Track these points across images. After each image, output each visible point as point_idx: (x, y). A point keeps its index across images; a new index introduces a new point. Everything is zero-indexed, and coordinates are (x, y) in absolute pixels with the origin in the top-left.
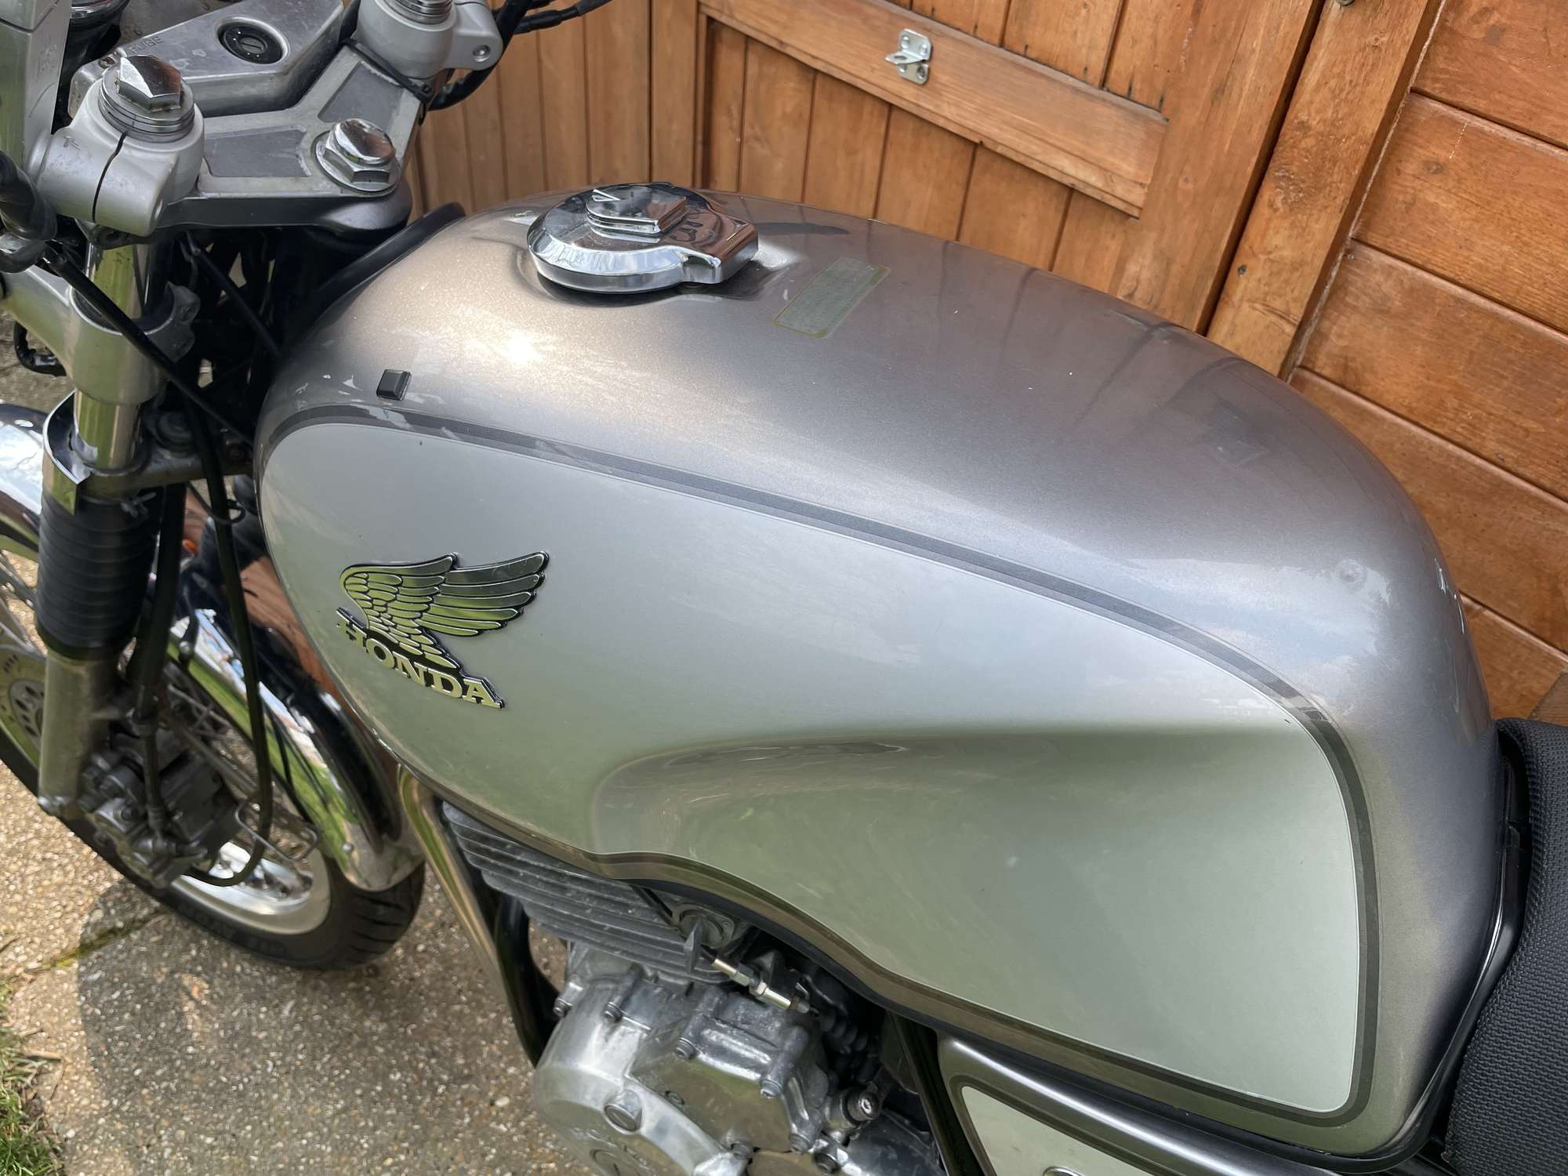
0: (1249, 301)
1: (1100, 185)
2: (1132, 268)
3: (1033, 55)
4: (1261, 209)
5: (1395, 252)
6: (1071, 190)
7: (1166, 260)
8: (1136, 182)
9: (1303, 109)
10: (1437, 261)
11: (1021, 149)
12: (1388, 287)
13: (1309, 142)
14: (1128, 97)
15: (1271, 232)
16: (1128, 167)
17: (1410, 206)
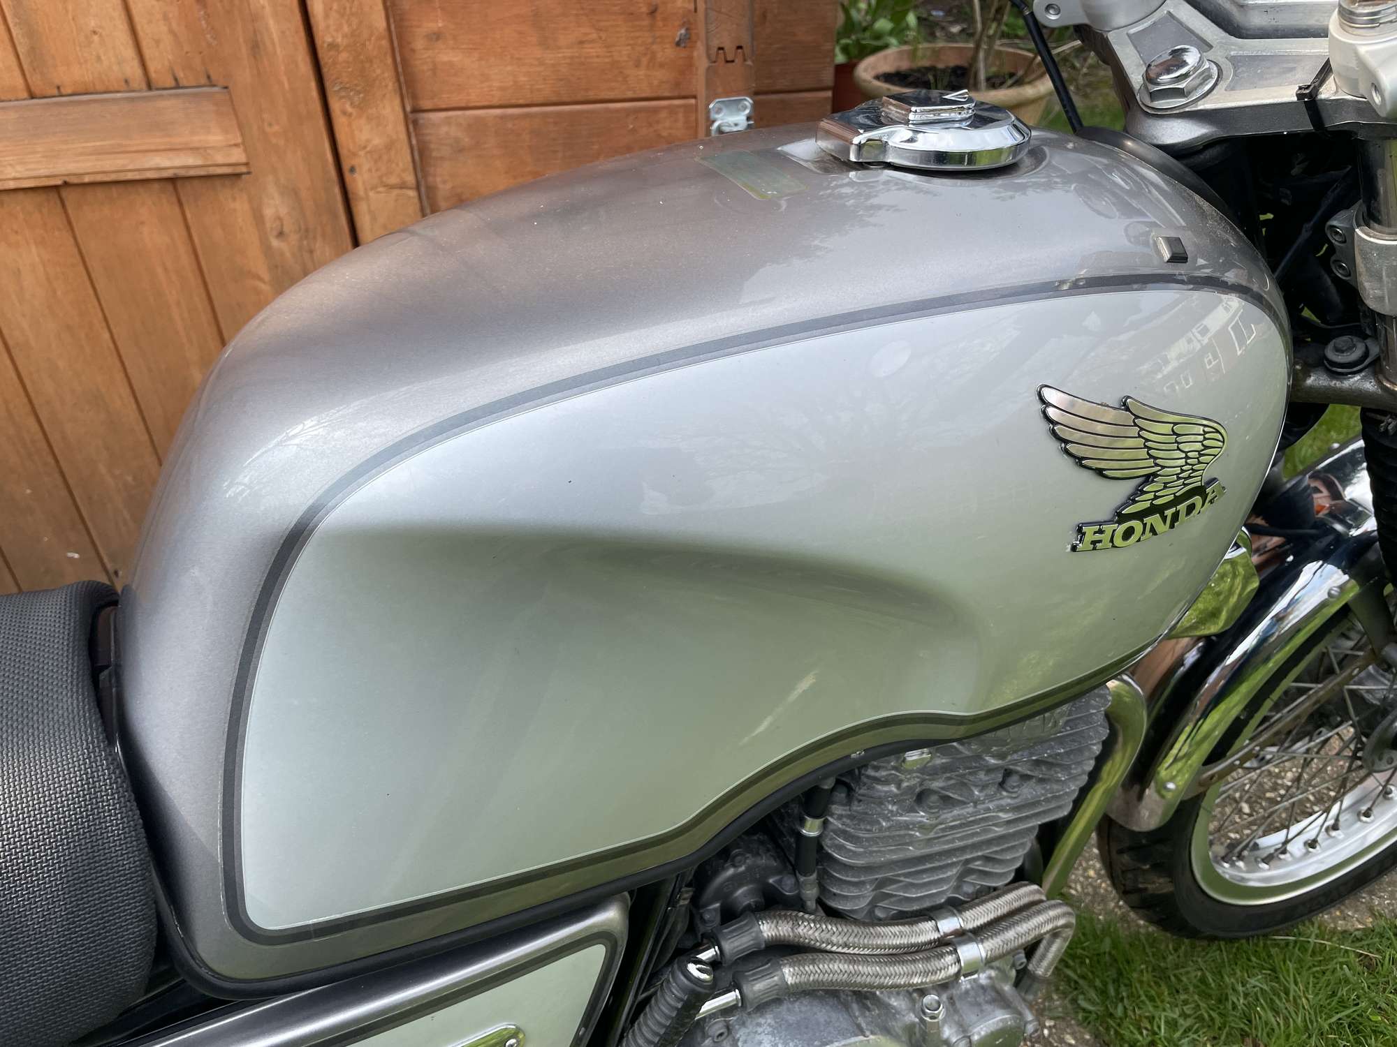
0: (372, 189)
1: (199, 162)
2: (269, 212)
3: (69, 91)
4: (340, 122)
5: (444, 106)
6: (173, 180)
7: (292, 193)
8: (230, 146)
9: (325, 36)
10: (474, 98)
11: (107, 168)
12: (454, 132)
13: (344, 56)
14: (178, 87)
15: (356, 132)
16: (215, 138)
17: (434, 70)
